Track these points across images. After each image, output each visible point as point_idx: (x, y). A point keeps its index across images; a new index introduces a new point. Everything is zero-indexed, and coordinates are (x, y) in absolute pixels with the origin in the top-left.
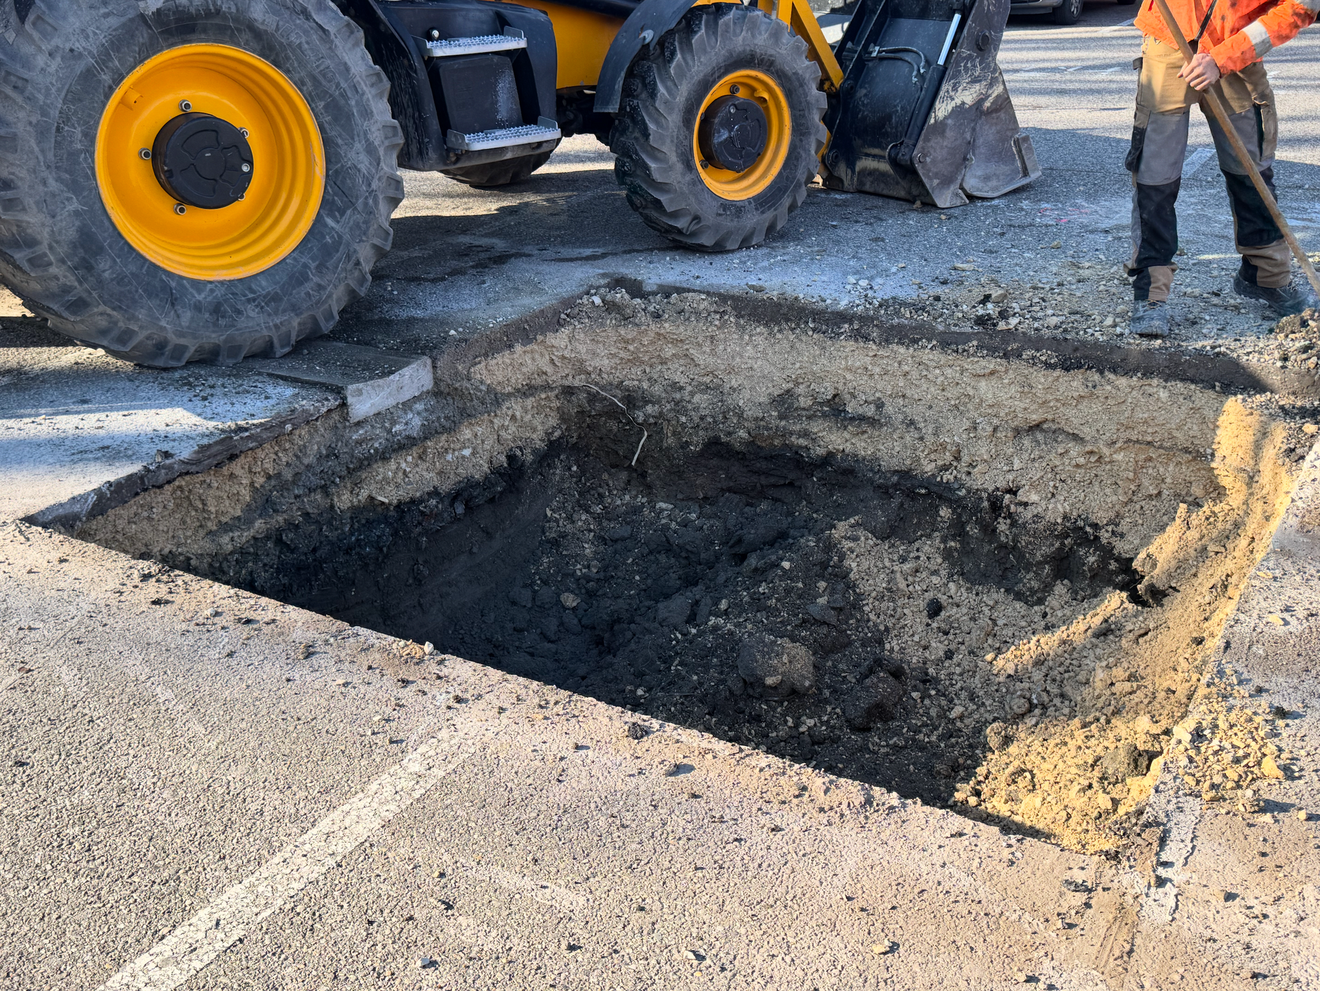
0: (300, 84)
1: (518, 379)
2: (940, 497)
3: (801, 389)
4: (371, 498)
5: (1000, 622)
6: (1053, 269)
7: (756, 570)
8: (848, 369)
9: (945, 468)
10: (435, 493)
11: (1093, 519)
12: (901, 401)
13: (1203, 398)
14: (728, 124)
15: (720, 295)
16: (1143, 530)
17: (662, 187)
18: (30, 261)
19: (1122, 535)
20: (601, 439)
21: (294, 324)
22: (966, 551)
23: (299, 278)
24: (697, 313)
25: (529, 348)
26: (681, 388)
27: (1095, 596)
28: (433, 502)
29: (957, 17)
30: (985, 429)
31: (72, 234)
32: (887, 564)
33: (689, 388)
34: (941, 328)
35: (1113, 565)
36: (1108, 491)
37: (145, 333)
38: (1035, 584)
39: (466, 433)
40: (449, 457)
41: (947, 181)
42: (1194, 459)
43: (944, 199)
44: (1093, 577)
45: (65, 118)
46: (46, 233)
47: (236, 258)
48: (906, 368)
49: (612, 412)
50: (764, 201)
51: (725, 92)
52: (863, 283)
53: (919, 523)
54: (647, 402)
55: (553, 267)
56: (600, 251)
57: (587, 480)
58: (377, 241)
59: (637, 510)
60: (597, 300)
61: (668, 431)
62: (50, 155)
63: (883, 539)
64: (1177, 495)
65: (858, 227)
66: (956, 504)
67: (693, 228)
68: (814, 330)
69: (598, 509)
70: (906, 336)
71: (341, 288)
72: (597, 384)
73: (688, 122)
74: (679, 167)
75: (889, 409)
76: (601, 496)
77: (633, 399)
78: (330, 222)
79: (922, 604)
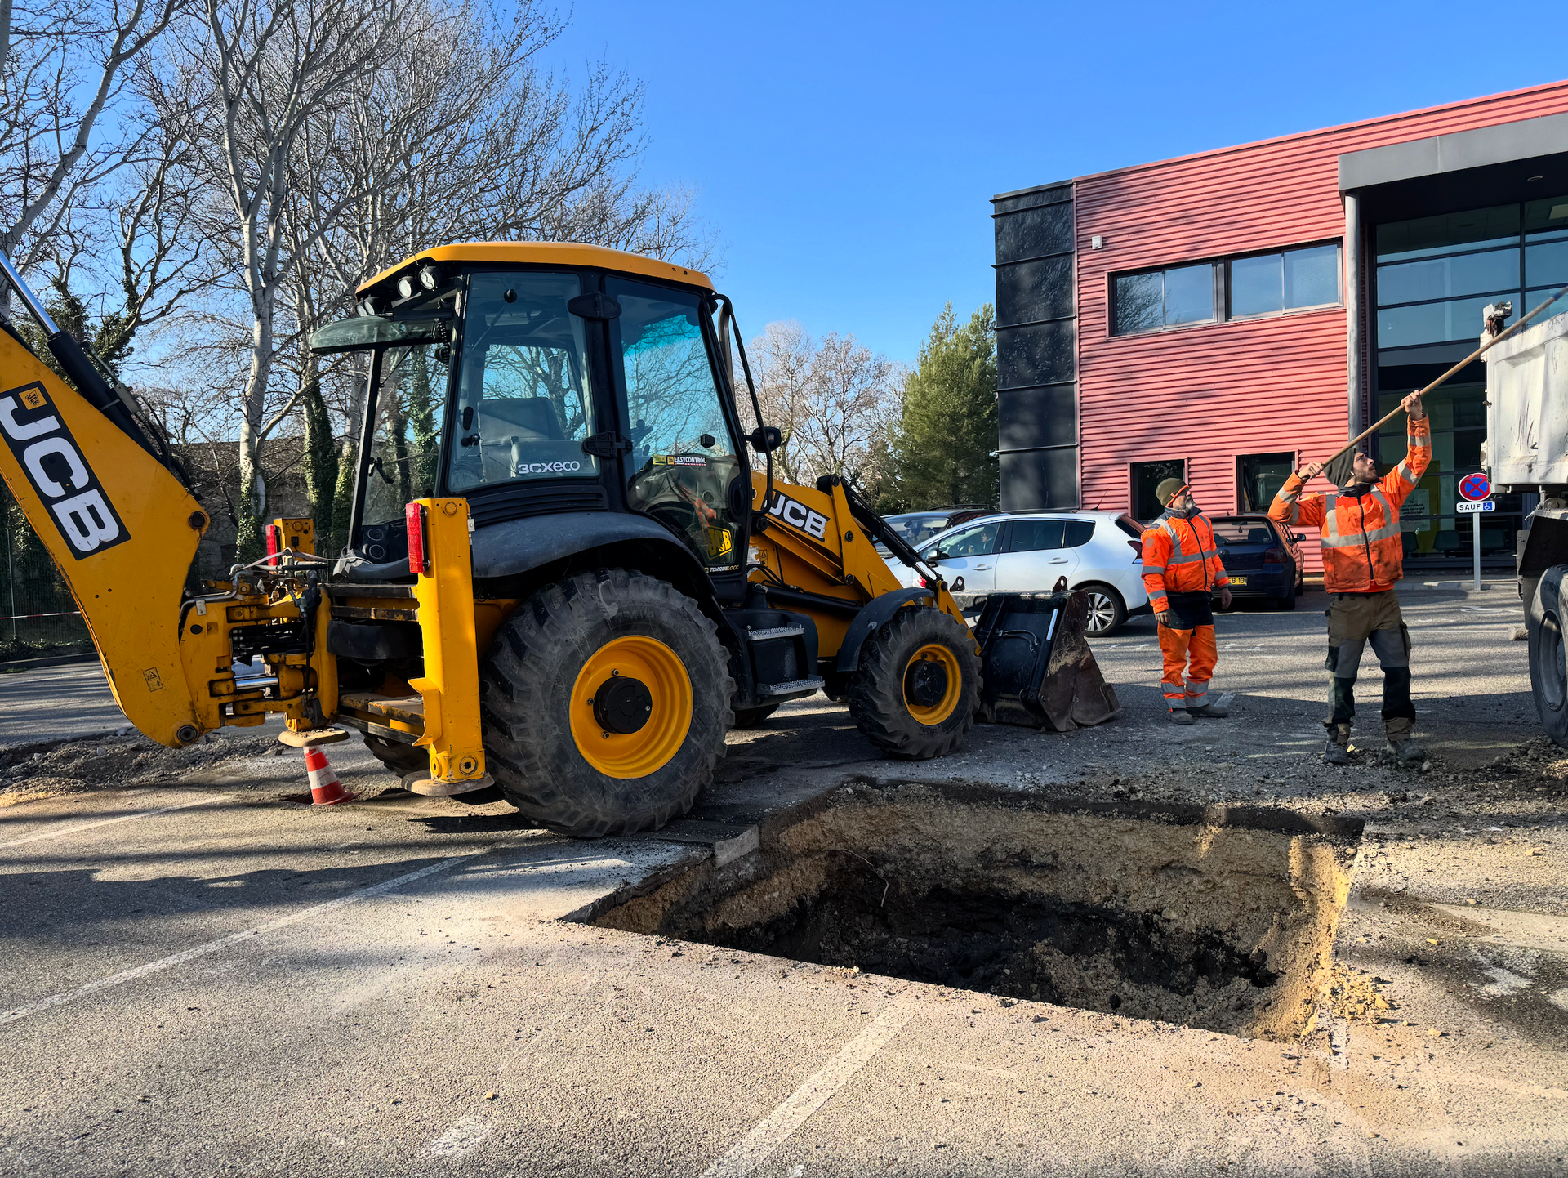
0: (683, 658)
1: (803, 844)
2: (1107, 920)
3: (997, 847)
4: (724, 924)
5: (1165, 1008)
6: (1152, 766)
7: (984, 977)
8: (1030, 831)
9: (1108, 899)
10: (758, 924)
11: (1217, 927)
12: (1070, 852)
13: (1275, 839)
14: (922, 677)
15: (932, 785)
16: (1253, 934)
17: (885, 717)
18: (527, 767)
19: (1239, 939)
20: (853, 891)
21: (668, 806)
22: (1131, 960)
23: (674, 777)
24: (918, 797)
25: (811, 822)
26: (910, 851)
27: (1228, 984)
28: (757, 930)
29: (1056, 611)
30: (1132, 868)
31: (553, 750)
32: (1076, 972)
33: (916, 850)
34: (1091, 800)
35: (1236, 961)
36: (1223, 908)
37: (585, 814)
38: (1184, 979)
39: (776, 881)
40: (766, 898)
41: (1062, 713)
42: (1278, 881)
43: (1062, 726)
44: (1224, 970)
45: (559, 680)
46: (539, 748)
47: (636, 765)
48: (1071, 829)
49: (862, 870)
50: (948, 725)
51: (919, 658)
52: (1028, 775)
53: (1094, 941)
54: (886, 862)
55: (812, 772)
56: (838, 762)
57: (846, 921)
58: (719, 753)
59: (883, 943)
60: (850, 790)
61: (902, 882)
62: (548, 702)
63: (1070, 954)
64: (1271, 908)
65: (1006, 743)
66: (1119, 924)
67: (904, 743)
68: (1002, 805)
69: (856, 942)
70: (1068, 807)
71: (697, 783)
72: (851, 849)
73: (899, 676)
74: (895, 703)
75: (1062, 858)
76: (857, 933)
77: (877, 859)
78: (694, 740)
79: (1107, 1000)
